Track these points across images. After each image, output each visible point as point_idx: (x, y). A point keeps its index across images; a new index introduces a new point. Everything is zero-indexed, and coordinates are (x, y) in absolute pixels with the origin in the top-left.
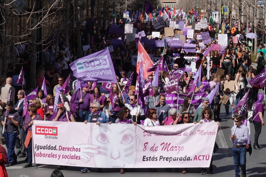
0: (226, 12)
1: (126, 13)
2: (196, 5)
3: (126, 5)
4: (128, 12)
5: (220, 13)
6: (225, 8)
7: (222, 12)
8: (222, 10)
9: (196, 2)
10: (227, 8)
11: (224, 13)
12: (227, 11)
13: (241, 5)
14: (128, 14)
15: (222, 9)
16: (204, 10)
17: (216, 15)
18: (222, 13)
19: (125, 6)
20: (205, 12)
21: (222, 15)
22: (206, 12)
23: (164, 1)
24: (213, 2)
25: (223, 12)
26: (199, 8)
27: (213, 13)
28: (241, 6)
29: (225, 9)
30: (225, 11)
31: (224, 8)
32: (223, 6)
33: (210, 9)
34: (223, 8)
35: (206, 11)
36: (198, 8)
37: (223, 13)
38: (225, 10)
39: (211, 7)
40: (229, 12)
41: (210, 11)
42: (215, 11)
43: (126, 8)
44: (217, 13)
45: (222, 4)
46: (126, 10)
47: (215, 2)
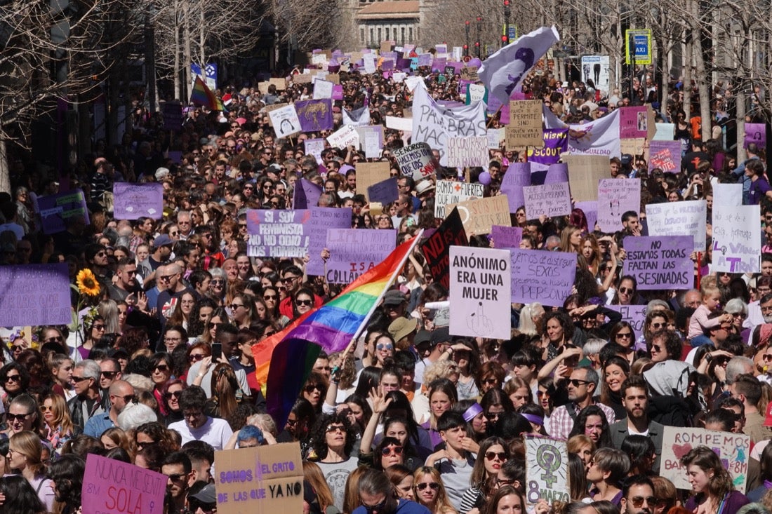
0: (644, 57)
1: (203, 71)
2: (507, 29)
3: (202, 37)
4: (211, 68)
5: (618, 59)
6: (637, 37)
7: (625, 55)
8: (624, 47)
10: (647, 37)
12: (646, 53)
13: (710, 24)
14: (210, 76)
15: (624, 41)
18: (624, 61)
19: (199, 42)
20: (551, 57)
21: (624, 68)
22: (555, 59)
23: (366, 16)
24: (586, 15)
25: (631, 54)
27: (583, 63)
28: (710, 28)
29: (640, 43)
30: (637, 50)
31: (631, 39)
32: (627, 31)
33: (573, 43)
34: (628, 36)
35: (554, 54)
37: (628, 62)
38: (640, 46)
39: (577, 35)
40: (656, 57)
41: (573, 54)
42: (592, 51)
43: (202, 49)
44: (604, 61)
45: (625, 20)
46: (203, 57)
47: (594, 15)
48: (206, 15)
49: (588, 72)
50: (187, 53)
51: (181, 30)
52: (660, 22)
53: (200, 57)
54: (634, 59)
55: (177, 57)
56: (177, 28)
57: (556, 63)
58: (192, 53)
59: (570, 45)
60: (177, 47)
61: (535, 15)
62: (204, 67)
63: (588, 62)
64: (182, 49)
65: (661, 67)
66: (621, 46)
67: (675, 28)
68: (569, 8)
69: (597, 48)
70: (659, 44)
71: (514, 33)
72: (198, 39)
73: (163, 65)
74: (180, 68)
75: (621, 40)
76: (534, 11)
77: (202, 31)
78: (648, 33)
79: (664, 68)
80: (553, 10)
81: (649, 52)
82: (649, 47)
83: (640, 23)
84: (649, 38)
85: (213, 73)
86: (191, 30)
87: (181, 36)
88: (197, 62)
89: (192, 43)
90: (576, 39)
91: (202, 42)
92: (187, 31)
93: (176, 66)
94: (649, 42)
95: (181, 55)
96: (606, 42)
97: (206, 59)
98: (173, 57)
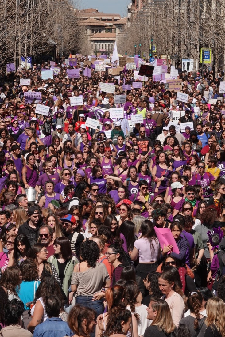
0: (208, 60)
1: (26, 60)
2: (152, 47)
3: (26, 46)
4: (29, 59)
5: (197, 61)
6: (205, 52)
7: (200, 59)
8: (200, 56)
9: (152, 40)
10: (209, 52)
11: (203, 61)
12: (209, 58)
14: (29, 62)
15: (200, 54)
16: (167, 55)
17: (188, 64)
18: (200, 61)
19: (25, 48)
20: (169, 58)
21: (200, 64)
22: (171, 59)
23: (94, 39)
24: (185, 42)
25: (203, 59)
26: (157, 52)
27: (183, 62)
29: (207, 54)
30: (205, 57)
31: (203, 52)
32: (201, 49)
33: (179, 53)
34: (201, 51)
35: (171, 57)
36: (155, 51)
37: (201, 62)
38: (206, 56)
39: (180, 50)
40: (213, 60)
41: (179, 58)
42: (187, 57)
43: (26, 51)
44: (191, 61)
45: (200, 45)
46: (26, 54)
47: (188, 42)
48: (28, 37)
49: (185, 65)
50: (19, 52)
51: (17, 43)
52: (215, 46)
53: (25, 54)
54: (204, 61)
55: (15, 54)
56: (15, 42)
57: (171, 61)
58: (21, 53)
59: (177, 54)
60: (15, 49)
61: (163, 41)
62: (26, 58)
63: (185, 61)
64: (17, 51)
65: (215, 65)
66: (199, 55)
67: (221, 49)
68: (178, 39)
69: (189, 56)
70: (214, 55)
71: (155, 48)
72: (24, 47)
73: (9, 57)
74: (16, 58)
75: (199, 53)
76: (163, 39)
77: (26, 43)
78: (210, 50)
79: (216, 65)
80: (171, 39)
81: (210, 58)
82: (210, 56)
83: (206, 46)
84: (210, 52)
85: (30, 61)
86: (21, 43)
87: (17, 45)
88: (23, 56)
89: (21, 49)
90: (180, 52)
91: (26, 48)
92: (20, 43)
93: (15, 58)
94: (210, 54)
95: (17, 53)
96: (192, 53)
97: (27, 55)
98: (13, 54)
